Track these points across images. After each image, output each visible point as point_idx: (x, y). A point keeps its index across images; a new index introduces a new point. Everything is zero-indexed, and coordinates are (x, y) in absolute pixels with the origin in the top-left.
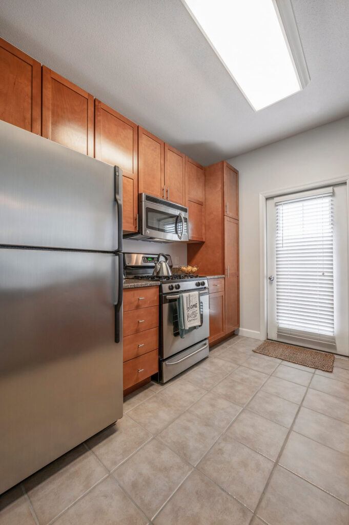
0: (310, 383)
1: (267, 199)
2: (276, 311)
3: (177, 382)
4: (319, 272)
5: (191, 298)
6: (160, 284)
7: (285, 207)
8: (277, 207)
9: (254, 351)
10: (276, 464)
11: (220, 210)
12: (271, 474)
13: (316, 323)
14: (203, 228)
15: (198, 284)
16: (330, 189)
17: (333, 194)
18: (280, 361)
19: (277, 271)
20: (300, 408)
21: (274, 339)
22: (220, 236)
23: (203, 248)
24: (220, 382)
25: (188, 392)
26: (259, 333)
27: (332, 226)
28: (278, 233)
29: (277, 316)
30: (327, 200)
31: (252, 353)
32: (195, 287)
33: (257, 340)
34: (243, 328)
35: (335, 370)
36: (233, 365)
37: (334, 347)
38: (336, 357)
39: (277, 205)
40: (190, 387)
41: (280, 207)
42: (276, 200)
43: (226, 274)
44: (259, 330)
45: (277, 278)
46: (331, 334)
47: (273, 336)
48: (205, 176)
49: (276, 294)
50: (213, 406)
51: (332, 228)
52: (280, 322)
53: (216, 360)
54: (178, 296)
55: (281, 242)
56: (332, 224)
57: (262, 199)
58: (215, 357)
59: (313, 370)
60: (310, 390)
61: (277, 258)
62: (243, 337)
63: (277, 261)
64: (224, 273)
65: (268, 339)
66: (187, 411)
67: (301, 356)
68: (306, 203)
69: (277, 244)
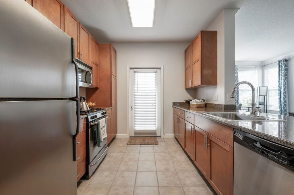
0: (154, 151)
1: (130, 68)
2: (134, 122)
3: (97, 173)
4: (151, 104)
5: (103, 122)
6: (87, 116)
7: (139, 74)
8: (135, 74)
9: (127, 144)
10: (158, 186)
11: (109, 71)
12: (159, 191)
13: (150, 125)
14: (98, 79)
15: (103, 114)
16: (155, 70)
17: (156, 72)
18: (139, 145)
19: (135, 104)
20: (155, 162)
21: (133, 136)
22: (109, 85)
23: (98, 91)
24: (120, 164)
25: (106, 176)
26: (126, 134)
27: (156, 85)
28: (135, 86)
29: (135, 125)
30: (154, 74)
31: (127, 145)
32: (102, 116)
33: (126, 138)
34: (118, 134)
35: (159, 143)
36: (121, 154)
37: (156, 134)
38: (157, 138)
39: (135, 73)
40: (106, 173)
41: (136, 74)
42: (135, 70)
43: (112, 106)
44: (127, 133)
45: (135, 107)
46: (155, 129)
47: (133, 135)
48: (99, 49)
49: (134, 114)
50: (123, 177)
51: (156, 86)
52: (136, 127)
53: (112, 154)
54: (97, 122)
55: (137, 90)
56: (156, 84)
57: (128, 69)
58: (110, 153)
59: (152, 145)
60: (155, 154)
61: (135, 97)
62: (118, 138)
63: (135, 99)
64: (111, 106)
65: (130, 137)
66: (111, 186)
67: (147, 141)
68: (146, 74)
69: (135, 91)
